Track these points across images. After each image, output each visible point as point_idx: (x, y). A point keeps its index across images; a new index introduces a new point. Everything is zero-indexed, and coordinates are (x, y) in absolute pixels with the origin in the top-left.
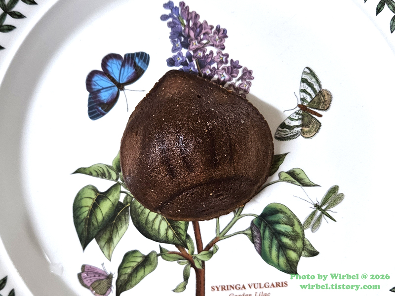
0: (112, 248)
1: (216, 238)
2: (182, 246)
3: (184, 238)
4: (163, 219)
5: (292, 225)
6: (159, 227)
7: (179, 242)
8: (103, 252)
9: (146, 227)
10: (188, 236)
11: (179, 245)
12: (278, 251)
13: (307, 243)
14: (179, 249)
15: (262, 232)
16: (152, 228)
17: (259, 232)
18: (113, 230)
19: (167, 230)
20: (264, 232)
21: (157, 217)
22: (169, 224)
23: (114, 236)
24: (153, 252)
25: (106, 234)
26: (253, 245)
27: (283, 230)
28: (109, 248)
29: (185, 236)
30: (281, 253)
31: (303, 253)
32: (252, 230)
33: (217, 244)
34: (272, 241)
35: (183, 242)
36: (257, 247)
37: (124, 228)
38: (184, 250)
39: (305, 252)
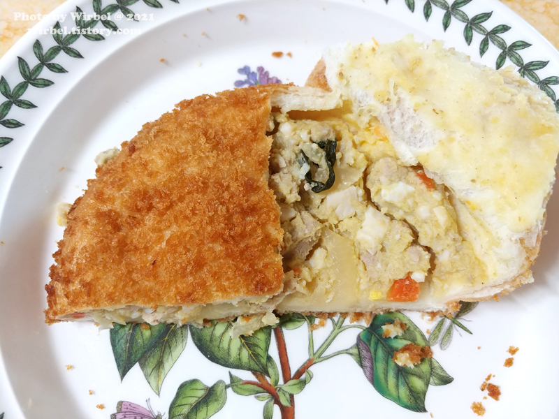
0: (162, 377)
1: (309, 359)
2: (261, 373)
3: (264, 361)
5: (414, 340)
6: (229, 345)
7: (256, 367)
8: (149, 383)
9: (211, 345)
10: (269, 359)
11: (256, 371)
12: (397, 378)
13: (436, 365)
14: (257, 377)
15: (372, 350)
16: (219, 347)
17: (368, 351)
18: (164, 350)
19: (240, 349)
20: (376, 351)
21: (226, 330)
22: (243, 341)
23: (165, 359)
24: (220, 382)
25: (153, 356)
26: (361, 369)
28: (159, 376)
29: (265, 358)
30: (401, 380)
31: (431, 380)
32: (359, 348)
33: (312, 369)
34: (387, 363)
35: (263, 367)
36: (368, 373)
37: (180, 347)
38: (264, 379)
39: (434, 378)
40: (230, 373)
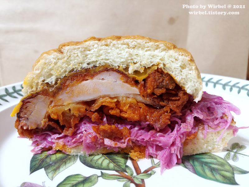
0: (57, 173)
1: (152, 167)
2: (122, 171)
4: (106, 158)
5: (215, 159)
6: (102, 163)
7: (118, 169)
8: (47, 175)
9: (91, 162)
10: (127, 166)
11: (119, 171)
12: (212, 172)
13: (235, 167)
14: (119, 173)
15: (191, 163)
16: (95, 163)
20: (193, 163)
21: (101, 158)
22: (111, 161)
23: (62, 166)
24: (95, 175)
25: (54, 166)
26: (187, 169)
27: (210, 161)
29: (124, 166)
30: (215, 173)
32: (182, 162)
33: (154, 169)
34: (202, 167)
35: (123, 169)
36: (191, 170)
37: (72, 163)
38: (124, 173)
40: (101, 171)
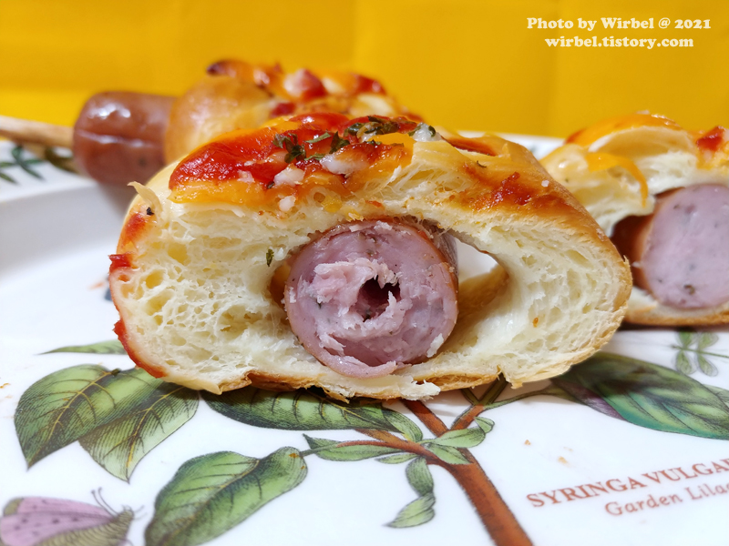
0: (138, 454)
7: (363, 423)
8: (103, 466)
10: (388, 412)
14: (371, 435)
16: (272, 410)
18: (144, 422)
19: (320, 407)
24: (286, 449)
25: (117, 432)
28: (129, 454)
33: (484, 416)
37: (182, 417)
38: (389, 435)
40: (304, 435)
